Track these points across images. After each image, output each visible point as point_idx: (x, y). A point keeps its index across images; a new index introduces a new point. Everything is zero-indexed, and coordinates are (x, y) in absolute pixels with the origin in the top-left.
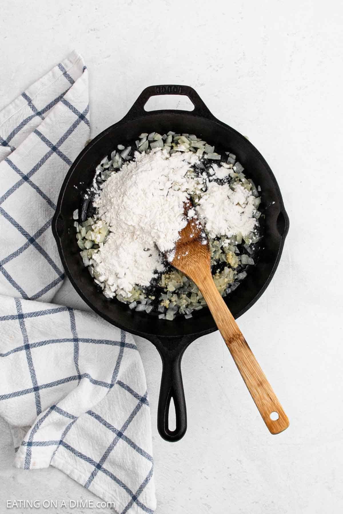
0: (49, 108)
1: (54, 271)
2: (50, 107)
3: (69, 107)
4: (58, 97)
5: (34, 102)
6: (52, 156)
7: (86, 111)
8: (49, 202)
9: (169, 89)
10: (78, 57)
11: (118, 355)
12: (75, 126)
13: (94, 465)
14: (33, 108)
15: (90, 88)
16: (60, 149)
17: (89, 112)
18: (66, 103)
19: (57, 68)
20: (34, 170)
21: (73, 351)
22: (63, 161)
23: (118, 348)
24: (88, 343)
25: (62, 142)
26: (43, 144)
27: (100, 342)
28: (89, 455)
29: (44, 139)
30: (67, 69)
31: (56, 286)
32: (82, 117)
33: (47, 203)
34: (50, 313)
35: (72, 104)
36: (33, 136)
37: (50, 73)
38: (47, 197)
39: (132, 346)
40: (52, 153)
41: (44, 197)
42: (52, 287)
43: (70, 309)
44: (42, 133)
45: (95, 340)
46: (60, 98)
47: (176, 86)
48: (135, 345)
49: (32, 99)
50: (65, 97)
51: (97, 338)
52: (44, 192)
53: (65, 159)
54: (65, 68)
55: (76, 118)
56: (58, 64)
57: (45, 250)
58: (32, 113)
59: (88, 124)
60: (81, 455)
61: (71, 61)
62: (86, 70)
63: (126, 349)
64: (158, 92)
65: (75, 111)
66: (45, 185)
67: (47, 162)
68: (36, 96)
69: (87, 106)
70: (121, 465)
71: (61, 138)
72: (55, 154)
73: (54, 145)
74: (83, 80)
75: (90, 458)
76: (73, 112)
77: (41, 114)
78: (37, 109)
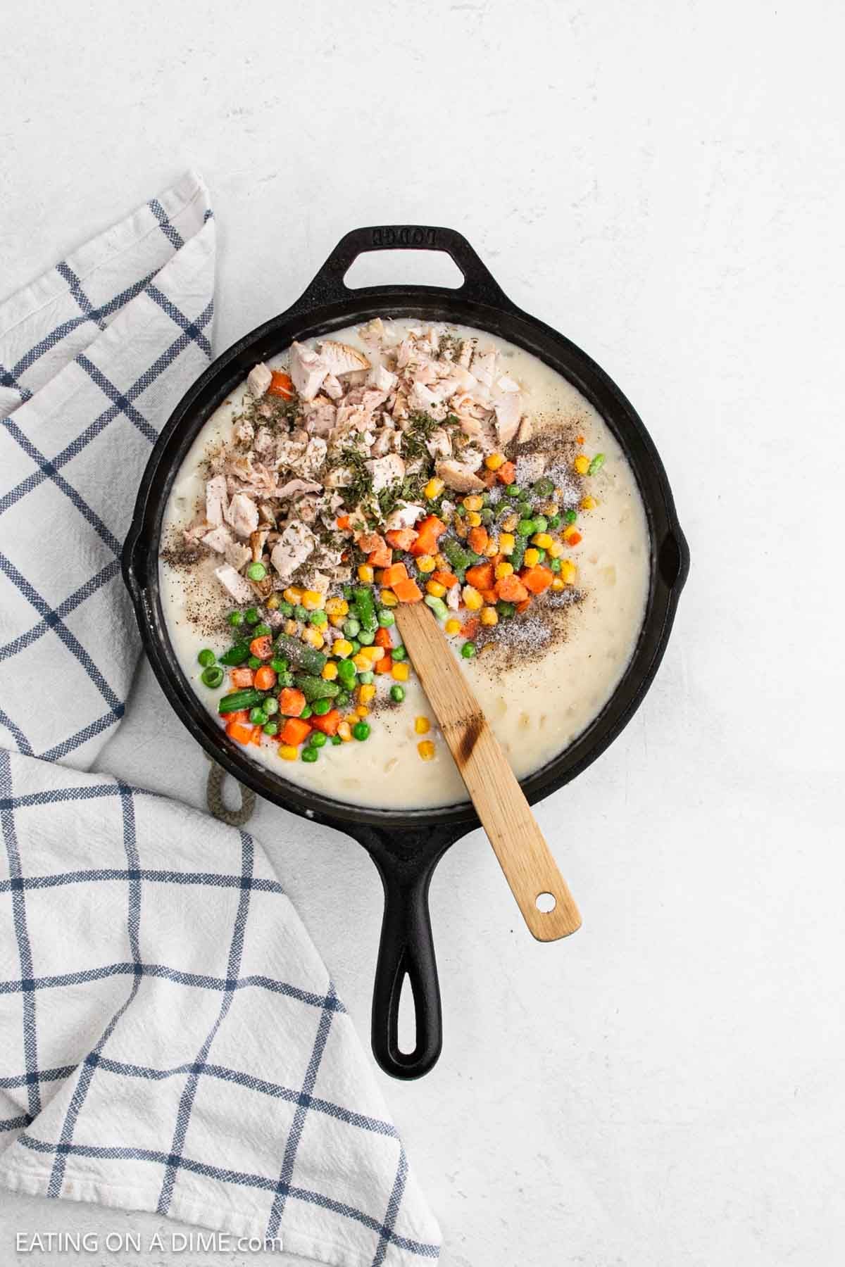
0: (121, 305)
1: (102, 696)
2: (123, 300)
3: (164, 307)
4: (142, 278)
5: (83, 287)
6: (115, 420)
7: (205, 318)
8: (102, 531)
10: (197, 188)
12: (174, 351)
13: (271, 1188)
14: (83, 300)
16: (136, 404)
17: (211, 321)
18: (157, 296)
19: (146, 212)
20: (72, 451)
22: (140, 433)
25: (142, 389)
26: (96, 389)
28: (251, 1170)
29: (98, 378)
30: (170, 215)
31: (103, 732)
32: (193, 332)
33: (96, 533)
35: (171, 298)
36: (74, 369)
37: (130, 221)
38: (97, 519)
39: (268, 886)
40: (116, 413)
41: (91, 517)
44: (94, 364)
46: (144, 284)
48: (278, 881)
49: (80, 279)
50: (153, 282)
51: (186, 868)
52: (91, 505)
53: (145, 428)
54: (166, 212)
55: (178, 332)
56: (148, 201)
58: (79, 313)
59: (205, 349)
60: (234, 1176)
61: (180, 197)
62: (210, 220)
65: (177, 316)
66: (95, 488)
67: (105, 433)
68: (92, 273)
69: (205, 307)
70: (332, 1168)
71: (139, 377)
72: (122, 418)
73: (123, 394)
74: (203, 244)
75: (257, 1175)
76: (171, 319)
77: (99, 317)
78: (92, 304)
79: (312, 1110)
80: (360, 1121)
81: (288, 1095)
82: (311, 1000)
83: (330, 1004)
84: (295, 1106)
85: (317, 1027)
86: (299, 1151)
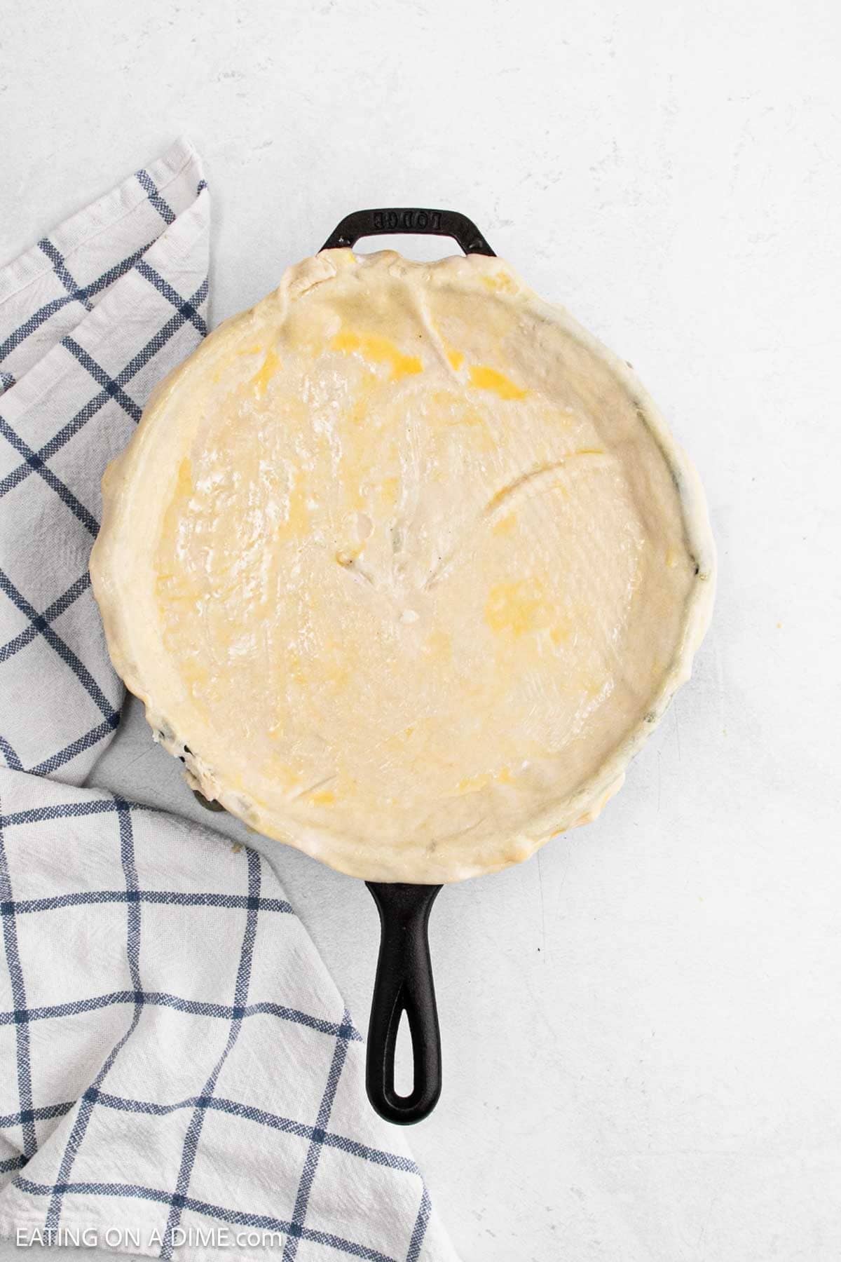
0: (108, 283)
1: (95, 705)
2: (109, 278)
3: (156, 285)
4: (130, 254)
5: (69, 265)
6: (105, 406)
7: (200, 296)
8: (93, 526)
10: (188, 157)
11: (245, 930)
12: (167, 332)
14: (67, 279)
16: (127, 389)
17: (207, 299)
18: (148, 273)
19: (134, 184)
20: (57, 441)
21: (126, 929)
22: (132, 420)
23: (241, 913)
24: (165, 904)
25: (133, 373)
26: (85, 374)
27: (197, 899)
29: (86, 361)
30: (159, 186)
31: (97, 744)
32: (187, 311)
33: (86, 529)
35: (163, 275)
36: (60, 353)
37: (117, 194)
38: (88, 514)
39: (279, 906)
40: (105, 400)
41: (81, 512)
42: (85, 746)
43: (122, 806)
44: (82, 346)
45: (183, 895)
46: (135, 259)
48: (287, 900)
49: (65, 256)
50: (145, 257)
51: (189, 888)
52: (81, 499)
54: (155, 183)
55: (171, 311)
56: (136, 171)
57: (74, 649)
58: (63, 293)
59: (200, 329)
61: (168, 165)
62: (204, 191)
63: (262, 915)
65: (170, 294)
66: (85, 481)
67: (93, 421)
68: (76, 250)
69: (200, 284)
71: (130, 360)
72: (112, 403)
73: (113, 379)
74: (196, 216)
76: (164, 297)
77: (86, 297)
78: (77, 283)
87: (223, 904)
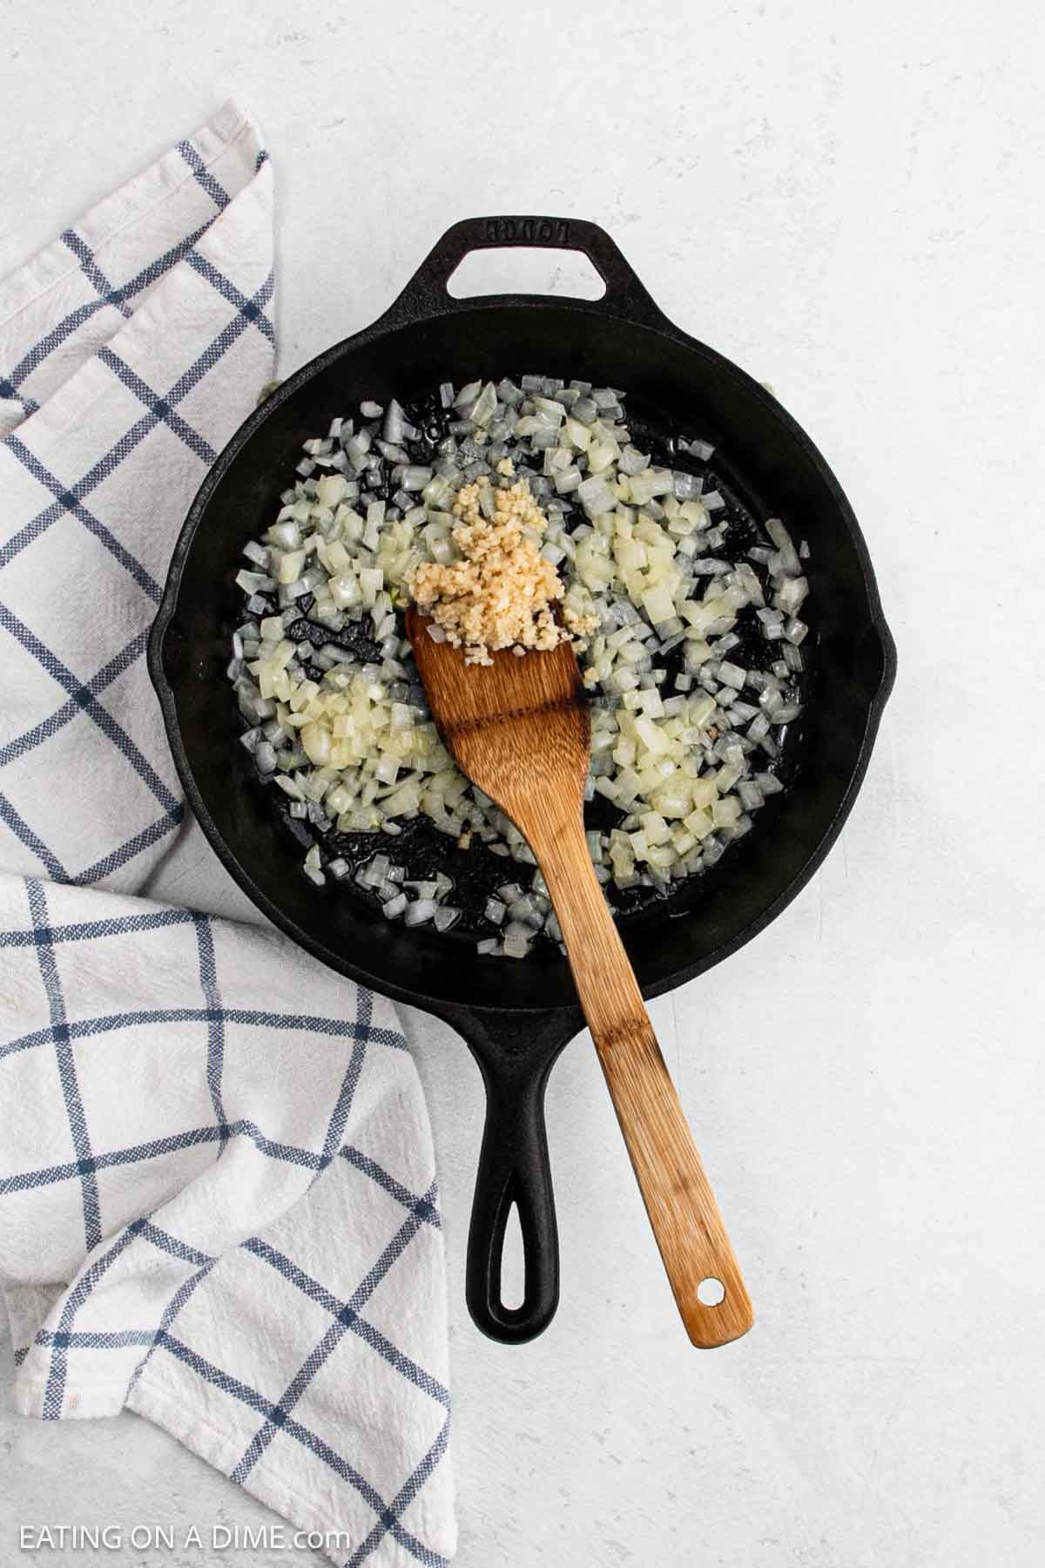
0: (149, 282)
1: (153, 795)
2: (150, 276)
3: (212, 281)
4: (174, 245)
5: (100, 262)
6: (152, 431)
7: (265, 293)
8: (142, 577)
9: (527, 228)
10: (243, 123)
11: (348, 1064)
12: (227, 338)
13: (263, 1410)
14: (98, 279)
15: (278, 218)
16: (180, 409)
17: (273, 297)
18: (202, 266)
19: (175, 157)
20: (97, 474)
21: (205, 1051)
22: (187, 447)
23: (347, 1043)
24: (254, 1026)
25: (187, 389)
26: (127, 393)
27: (293, 1022)
28: (246, 1379)
29: (128, 378)
30: (206, 160)
31: (157, 843)
32: (251, 312)
33: (135, 581)
34: (134, 928)
35: (221, 269)
36: (96, 367)
37: (155, 171)
38: (135, 562)
39: (390, 1039)
40: (153, 423)
41: (127, 561)
42: (143, 846)
43: (199, 916)
44: (122, 358)
45: (277, 1017)
46: (183, 250)
47: (548, 222)
48: (402, 1033)
49: (94, 251)
50: (198, 247)
51: (282, 1009)
52: (126, 544)
53: (195, 443)
54: (201, 156)
55: (230, 313)
56: (177, 143)
57: (124, 727)
58: (94, 295)
59: (267, 333)
60: (223, 1379)
61: (218, 134)
62: (266, 164)
63: (372, 1048)
64: (493, 237)
65: (229, 292)
66: (131, 523)
67: (138, 449)
68: (108, 243)
69: (265, 278)
70: (350, 1413)
71: (182, 374)
72: (162, 428)
73: (162, 398)
74: (258, 195)
75: (252, 1388)
76: (222, 296)
77: (121, 300)
78: (110, 283)
79: (353, 1332)
80: (408, 1368)
81: (328, 1302)
82: (401, 1195)
83: (423, 1210)
84: (332, 1319)
85: (396, 1230)
86: (317, 1377)
87: (325, 1030)
